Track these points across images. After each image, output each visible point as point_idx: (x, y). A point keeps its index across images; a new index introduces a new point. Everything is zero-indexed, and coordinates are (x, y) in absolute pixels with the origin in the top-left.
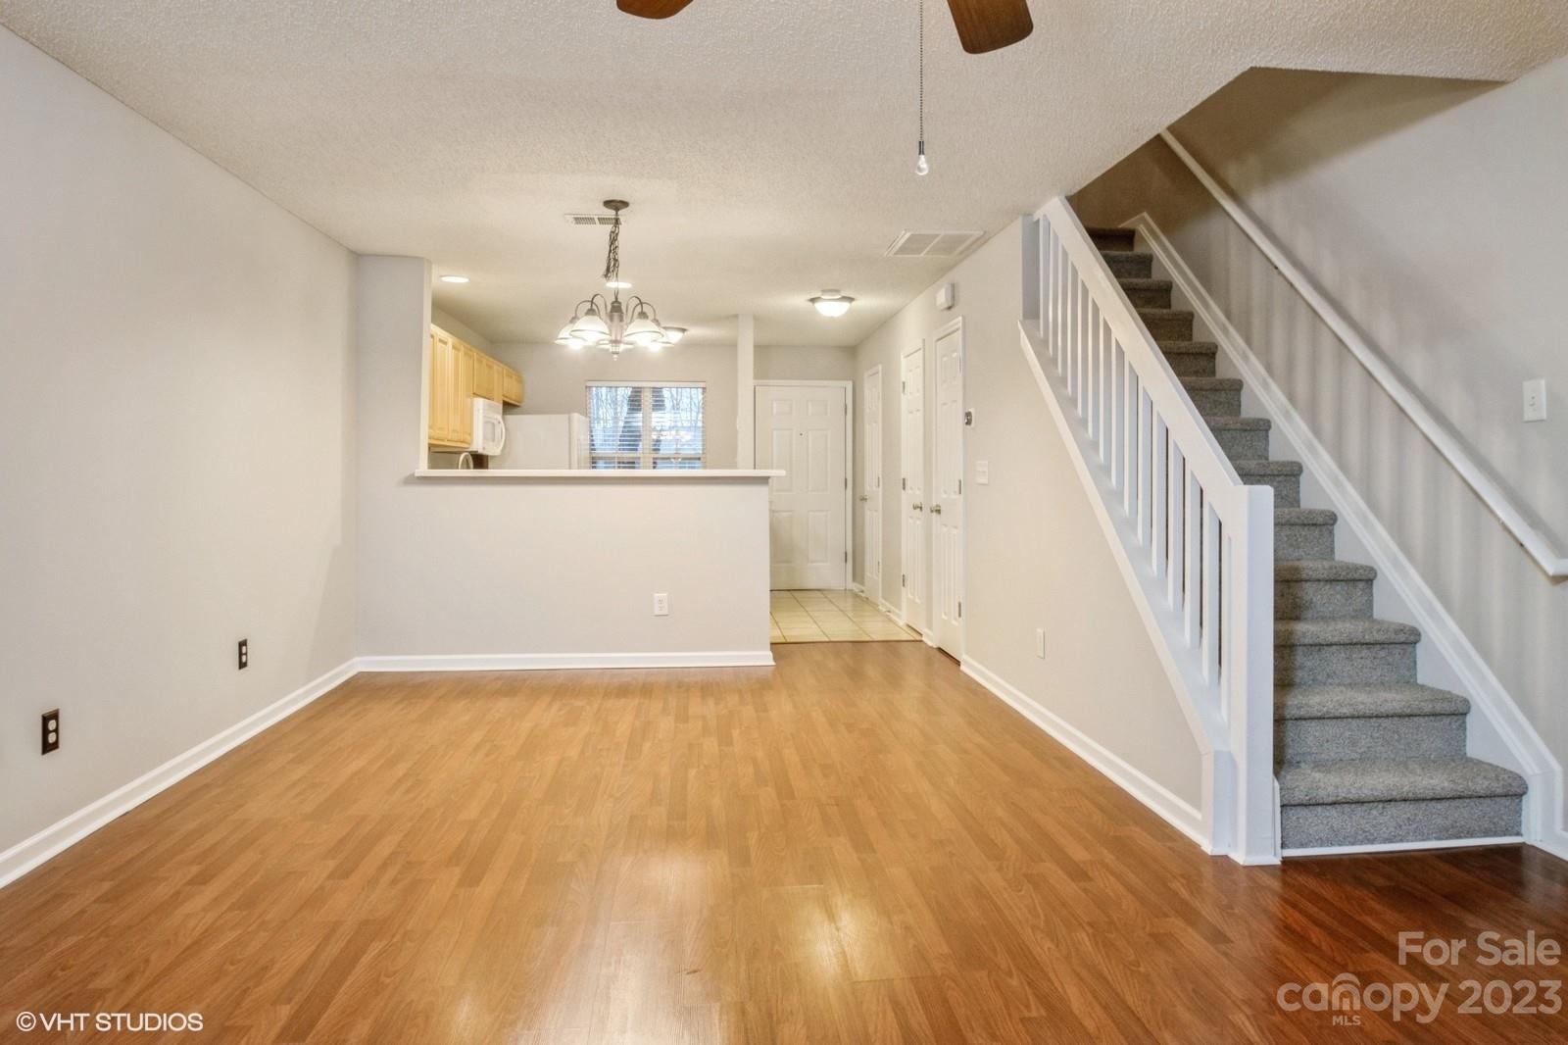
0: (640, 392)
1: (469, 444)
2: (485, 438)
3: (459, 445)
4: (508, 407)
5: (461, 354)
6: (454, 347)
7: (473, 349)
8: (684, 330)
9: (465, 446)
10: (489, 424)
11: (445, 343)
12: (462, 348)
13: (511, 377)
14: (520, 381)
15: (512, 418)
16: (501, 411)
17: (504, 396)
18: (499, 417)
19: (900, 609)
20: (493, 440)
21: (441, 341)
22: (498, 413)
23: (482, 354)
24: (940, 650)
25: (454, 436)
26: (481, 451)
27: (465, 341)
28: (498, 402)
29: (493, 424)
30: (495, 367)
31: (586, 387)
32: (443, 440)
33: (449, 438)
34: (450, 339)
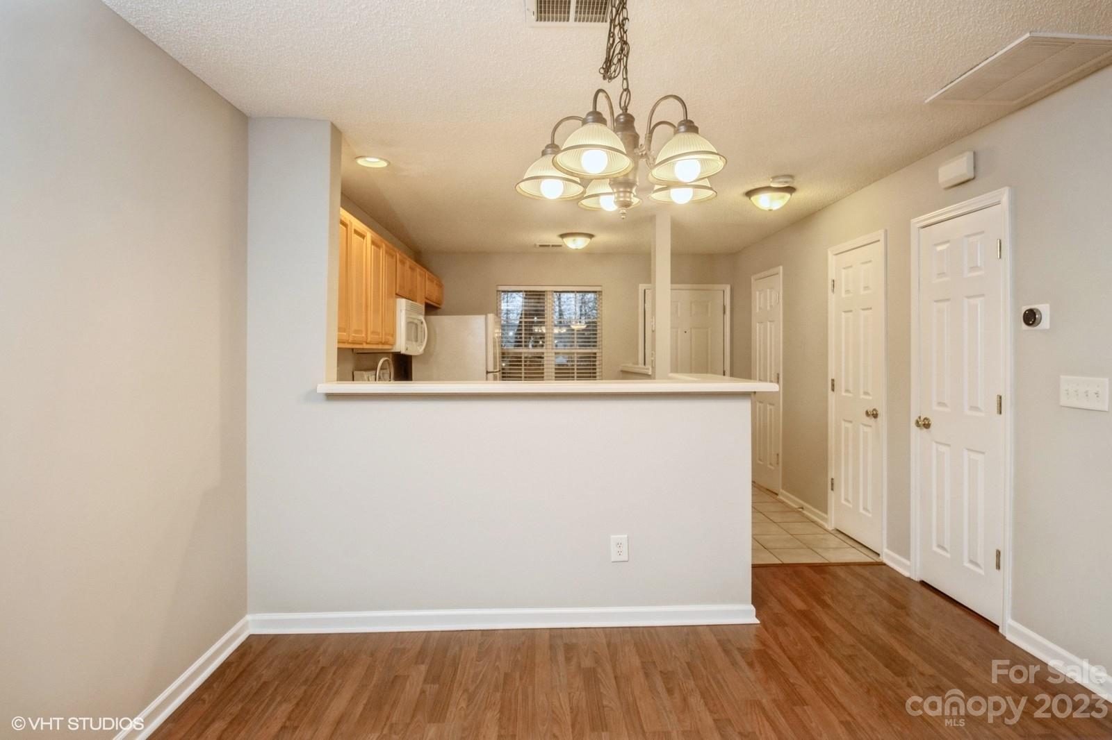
0: (544, 295)
1: (392, 345)
2: (408, 339)
3: (380, 347)
4: (431, 309)
5: (382, 252)
6: (373, 243)
7: (395, 249)
8: (591, 236)
9: (386, 347)
10: (411, 324)
11: (363, 236)
12: (384, 246)
13: (433, 282)
14: (440, 286)
15: (433, 318)
16: (423, 313)
17: (426, 298)
18: (422, 318)
19: (826, 512)
20: (417, 341)
21: (356, 232)
22: (421, 314)
23: (405, 256)
24: (923, 583)
25: (376, 338)
26: (403, 351)
27: (387, 240)
28: (421, 303)
29: (416, 325)
30: (418, 270)
31: (498, 291)
32: (362, 344)
33: (369, 340)
34: (369, 234)
